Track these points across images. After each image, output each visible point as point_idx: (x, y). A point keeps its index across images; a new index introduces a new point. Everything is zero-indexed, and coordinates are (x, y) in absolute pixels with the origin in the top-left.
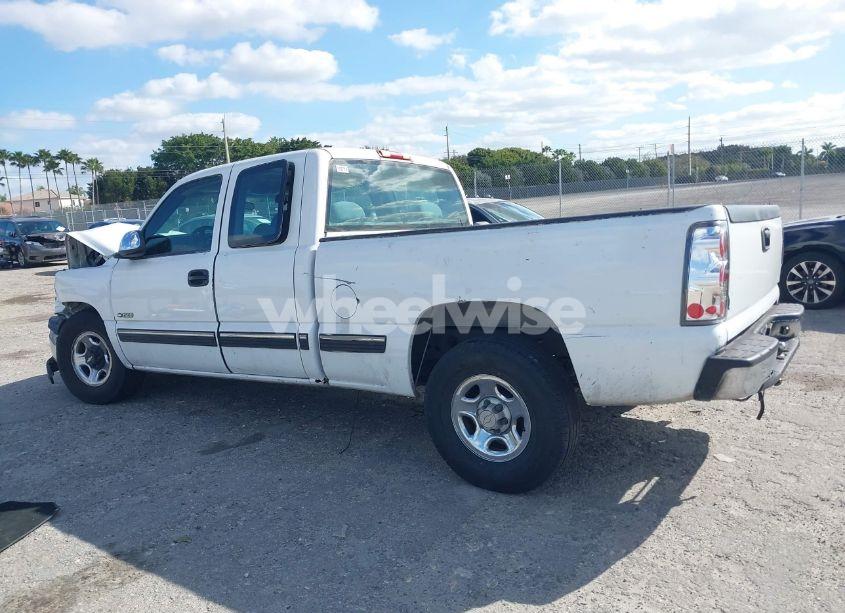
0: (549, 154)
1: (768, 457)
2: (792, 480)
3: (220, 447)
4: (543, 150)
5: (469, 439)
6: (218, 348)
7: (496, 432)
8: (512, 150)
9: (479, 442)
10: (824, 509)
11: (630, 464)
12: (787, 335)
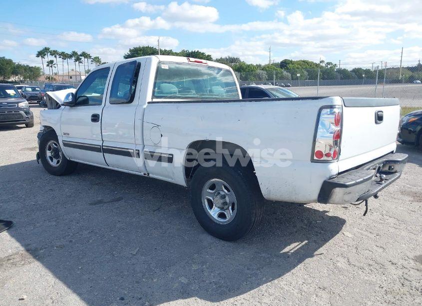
0: (323, 65)
1: (372, 236)
2: (381, 250)
3: (100, 202)
4: (321, 62)
5: (209, 211)
6: (102, 154)
7: (222, 209)
8: (304, 61)
9: (214, 213)
10: (392, 269)
11: (296, 232)
12: (392, 171)
